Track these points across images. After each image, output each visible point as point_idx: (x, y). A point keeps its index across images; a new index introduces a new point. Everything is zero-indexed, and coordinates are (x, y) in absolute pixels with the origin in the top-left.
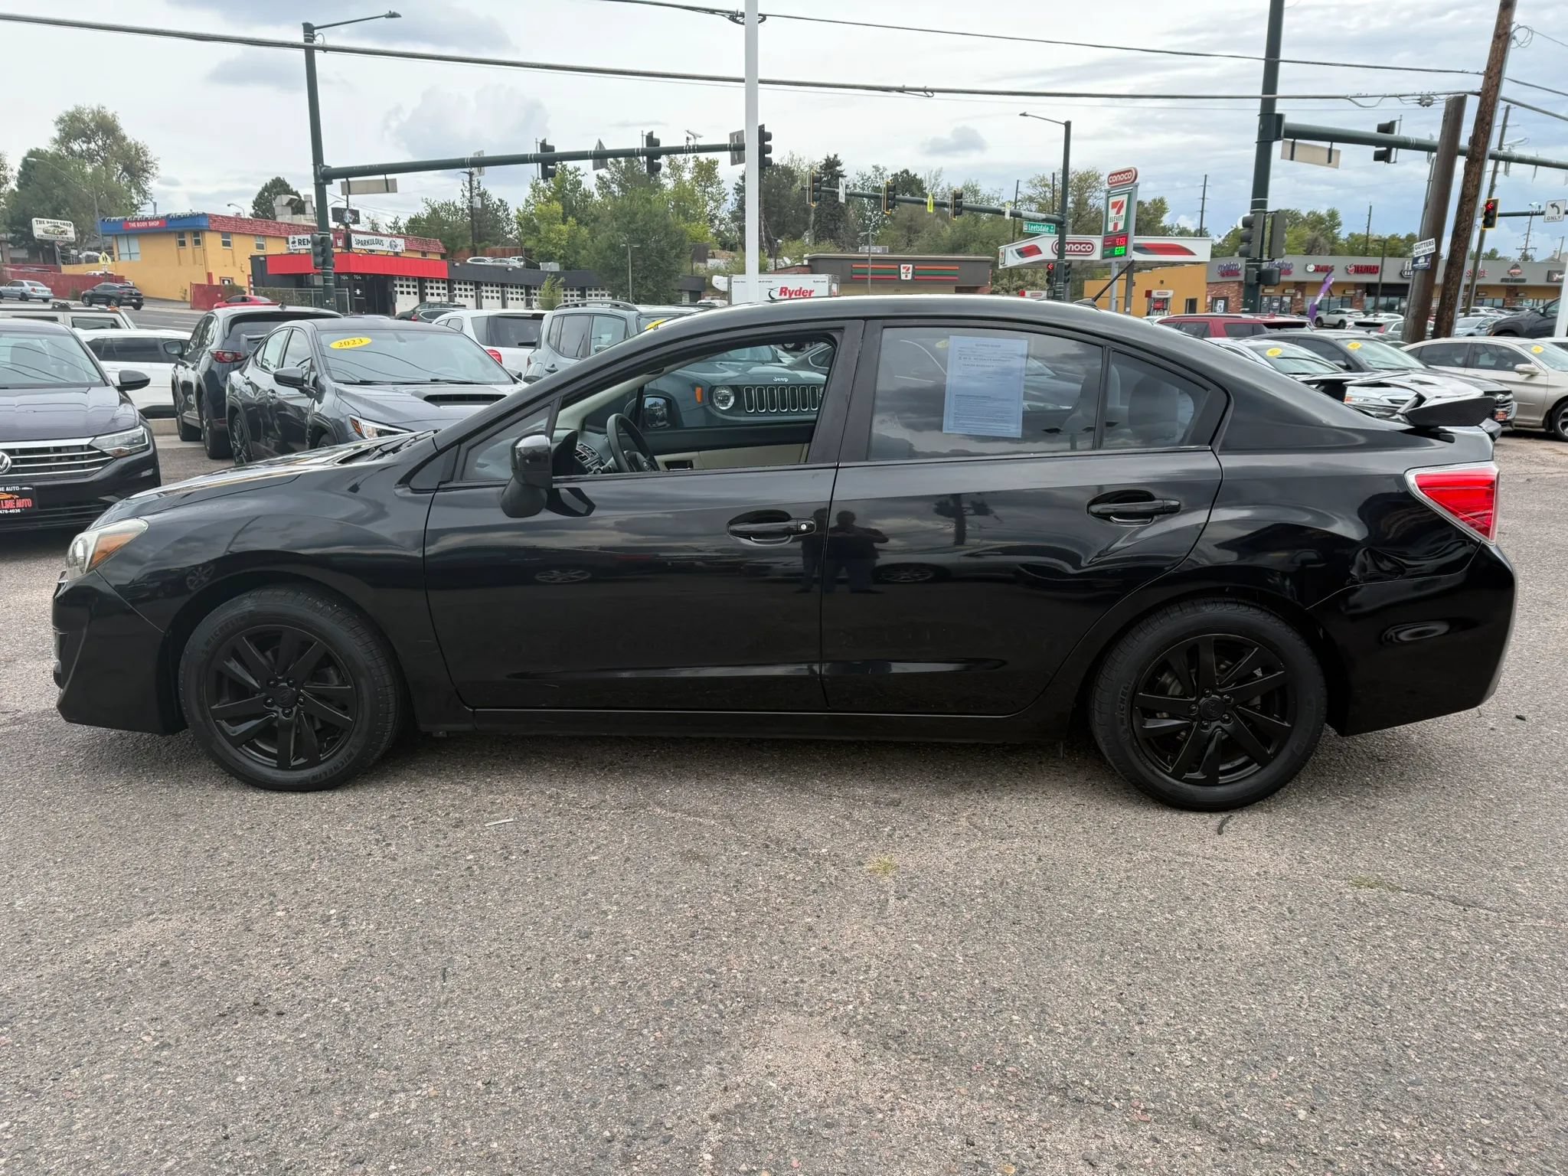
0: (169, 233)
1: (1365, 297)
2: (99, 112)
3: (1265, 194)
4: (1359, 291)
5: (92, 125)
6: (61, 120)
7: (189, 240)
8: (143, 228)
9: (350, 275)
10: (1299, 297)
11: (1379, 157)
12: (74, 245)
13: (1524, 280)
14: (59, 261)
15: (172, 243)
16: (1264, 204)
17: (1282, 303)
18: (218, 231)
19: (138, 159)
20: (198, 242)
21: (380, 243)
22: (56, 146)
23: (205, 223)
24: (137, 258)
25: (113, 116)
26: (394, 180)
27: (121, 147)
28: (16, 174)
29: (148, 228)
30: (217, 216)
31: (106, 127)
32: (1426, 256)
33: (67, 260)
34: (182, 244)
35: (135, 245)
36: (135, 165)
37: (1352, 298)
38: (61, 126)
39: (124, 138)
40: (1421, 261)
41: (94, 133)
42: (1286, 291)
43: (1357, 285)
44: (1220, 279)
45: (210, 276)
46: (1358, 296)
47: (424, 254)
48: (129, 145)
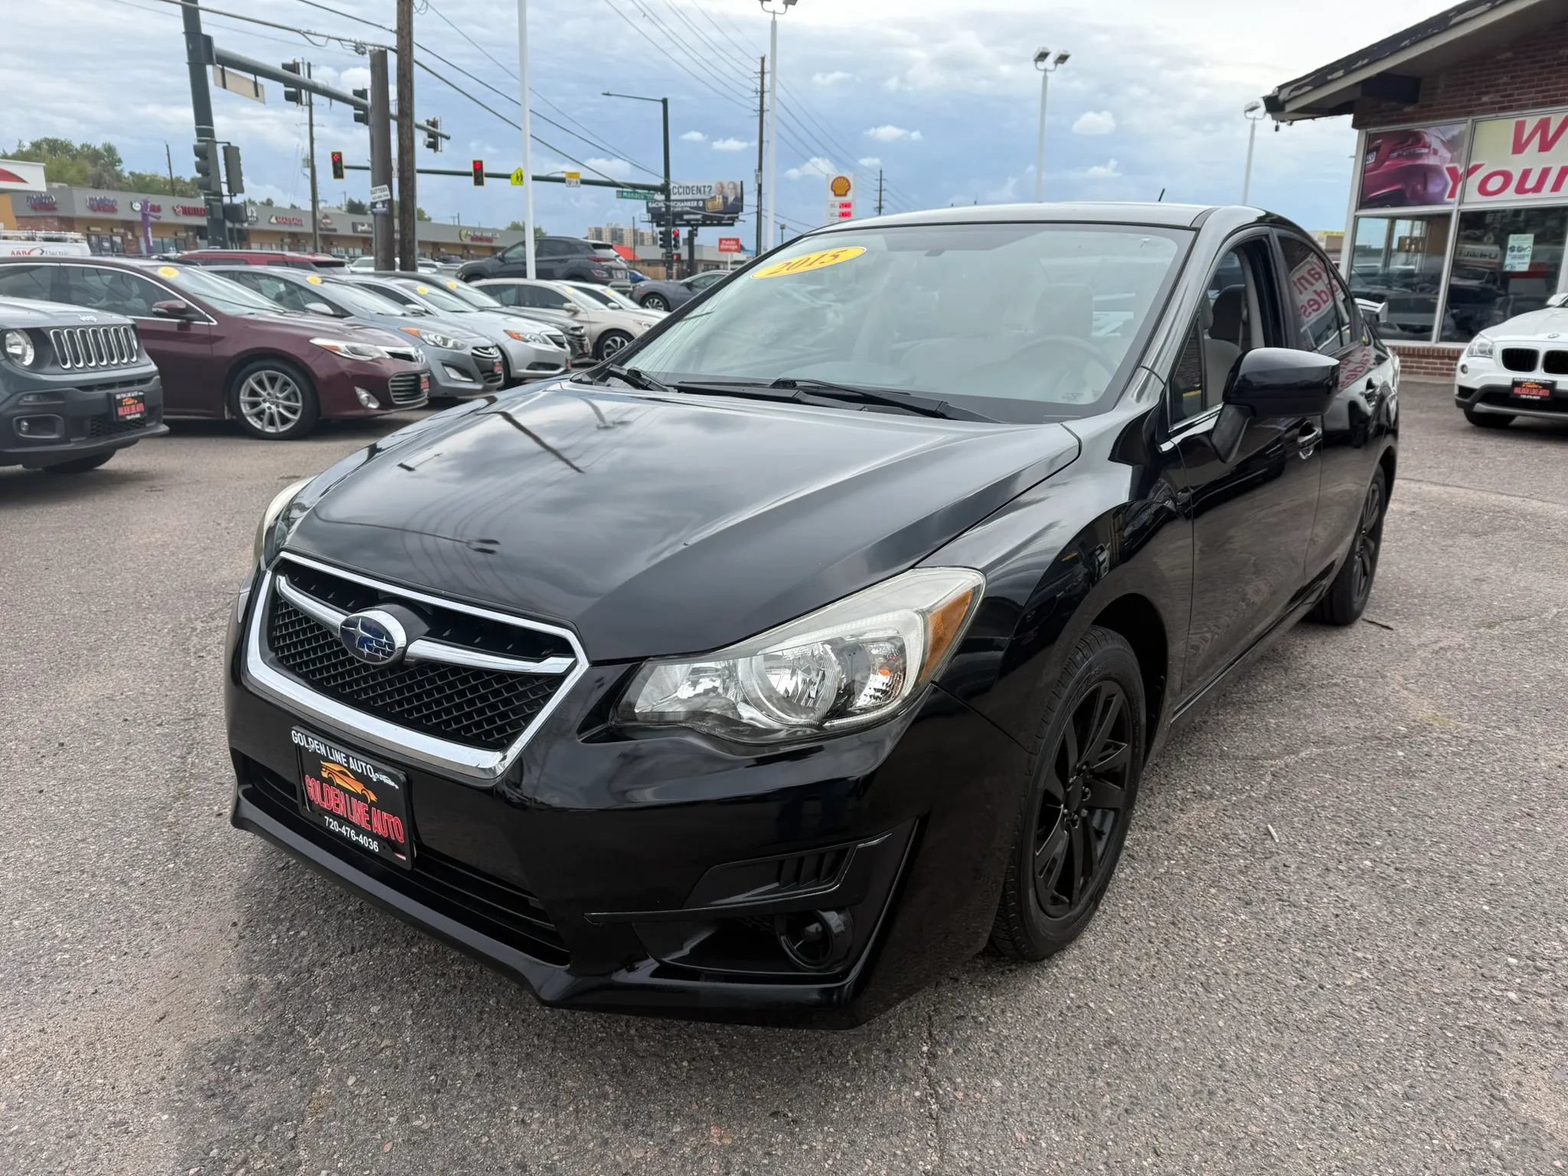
1: (198, 240)
3: (210, 122)
4: (191, 234)
10: (130, 237)
11: (289, 97)
13: (335, 230)
16: (211, 133)
17: (113, 243)
32: (383, 202)
37: (185, 240)
40: (379, 206)
42: (115, 230)
43: (187, 228)
44: (33, 213)
46: (191, 239)
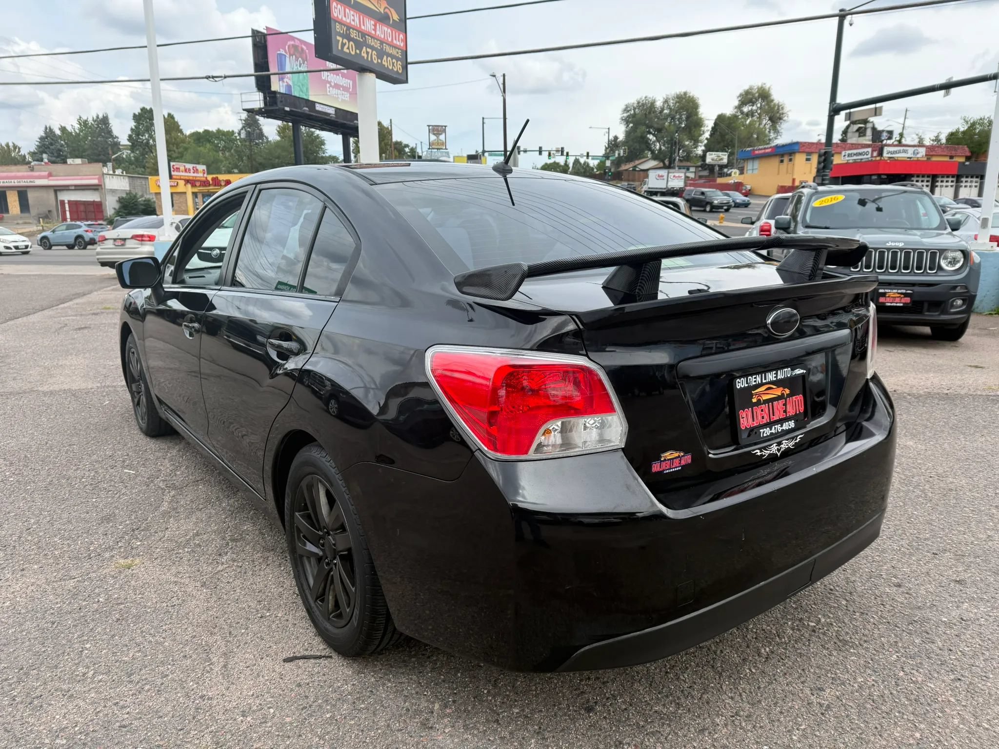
0: (776, 155)
2: (762, 87)
5: (757, 95)
6: (741, 95)
7: (786, 159)
8: (762, 154)
9: (879, 175)
12: (726, 166)
14: (716, 175)
15: (776, 160)
18: (803, 152)
19: (778, 112)
20: (790, 160)
21: (905, 151)
22: (736, 110)
23: (796, 148)
24: (756, 172)
25: (769, 88)
26: (881, 108)
27: (769, 106)
28: (710, 128)
29: (765, 153)
30: (805, 143)
31: (764, 95)
33: (722, 175)
34: (782, 161)
35: (756, 164)
36: (775, 116)
38: (740, 99)
39: (772, 101)
41: (757, 100)
45: (794, 180)
47: (951, 157)
48: (775, 105)
